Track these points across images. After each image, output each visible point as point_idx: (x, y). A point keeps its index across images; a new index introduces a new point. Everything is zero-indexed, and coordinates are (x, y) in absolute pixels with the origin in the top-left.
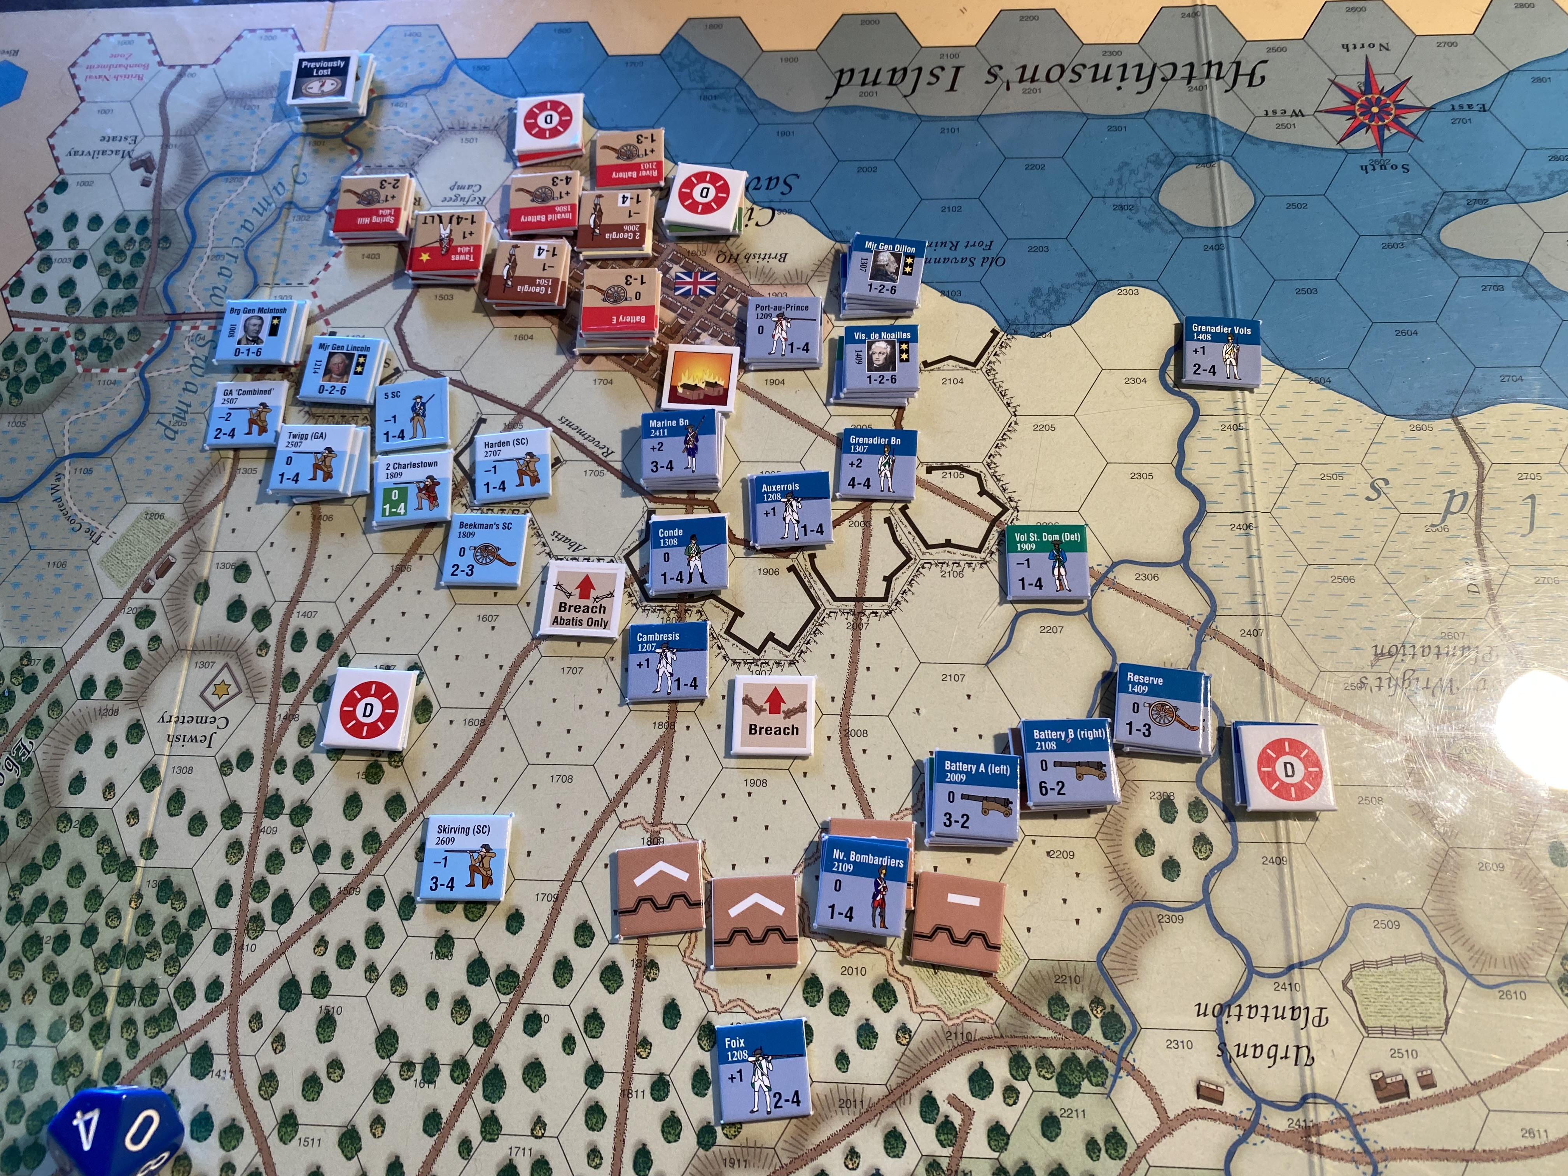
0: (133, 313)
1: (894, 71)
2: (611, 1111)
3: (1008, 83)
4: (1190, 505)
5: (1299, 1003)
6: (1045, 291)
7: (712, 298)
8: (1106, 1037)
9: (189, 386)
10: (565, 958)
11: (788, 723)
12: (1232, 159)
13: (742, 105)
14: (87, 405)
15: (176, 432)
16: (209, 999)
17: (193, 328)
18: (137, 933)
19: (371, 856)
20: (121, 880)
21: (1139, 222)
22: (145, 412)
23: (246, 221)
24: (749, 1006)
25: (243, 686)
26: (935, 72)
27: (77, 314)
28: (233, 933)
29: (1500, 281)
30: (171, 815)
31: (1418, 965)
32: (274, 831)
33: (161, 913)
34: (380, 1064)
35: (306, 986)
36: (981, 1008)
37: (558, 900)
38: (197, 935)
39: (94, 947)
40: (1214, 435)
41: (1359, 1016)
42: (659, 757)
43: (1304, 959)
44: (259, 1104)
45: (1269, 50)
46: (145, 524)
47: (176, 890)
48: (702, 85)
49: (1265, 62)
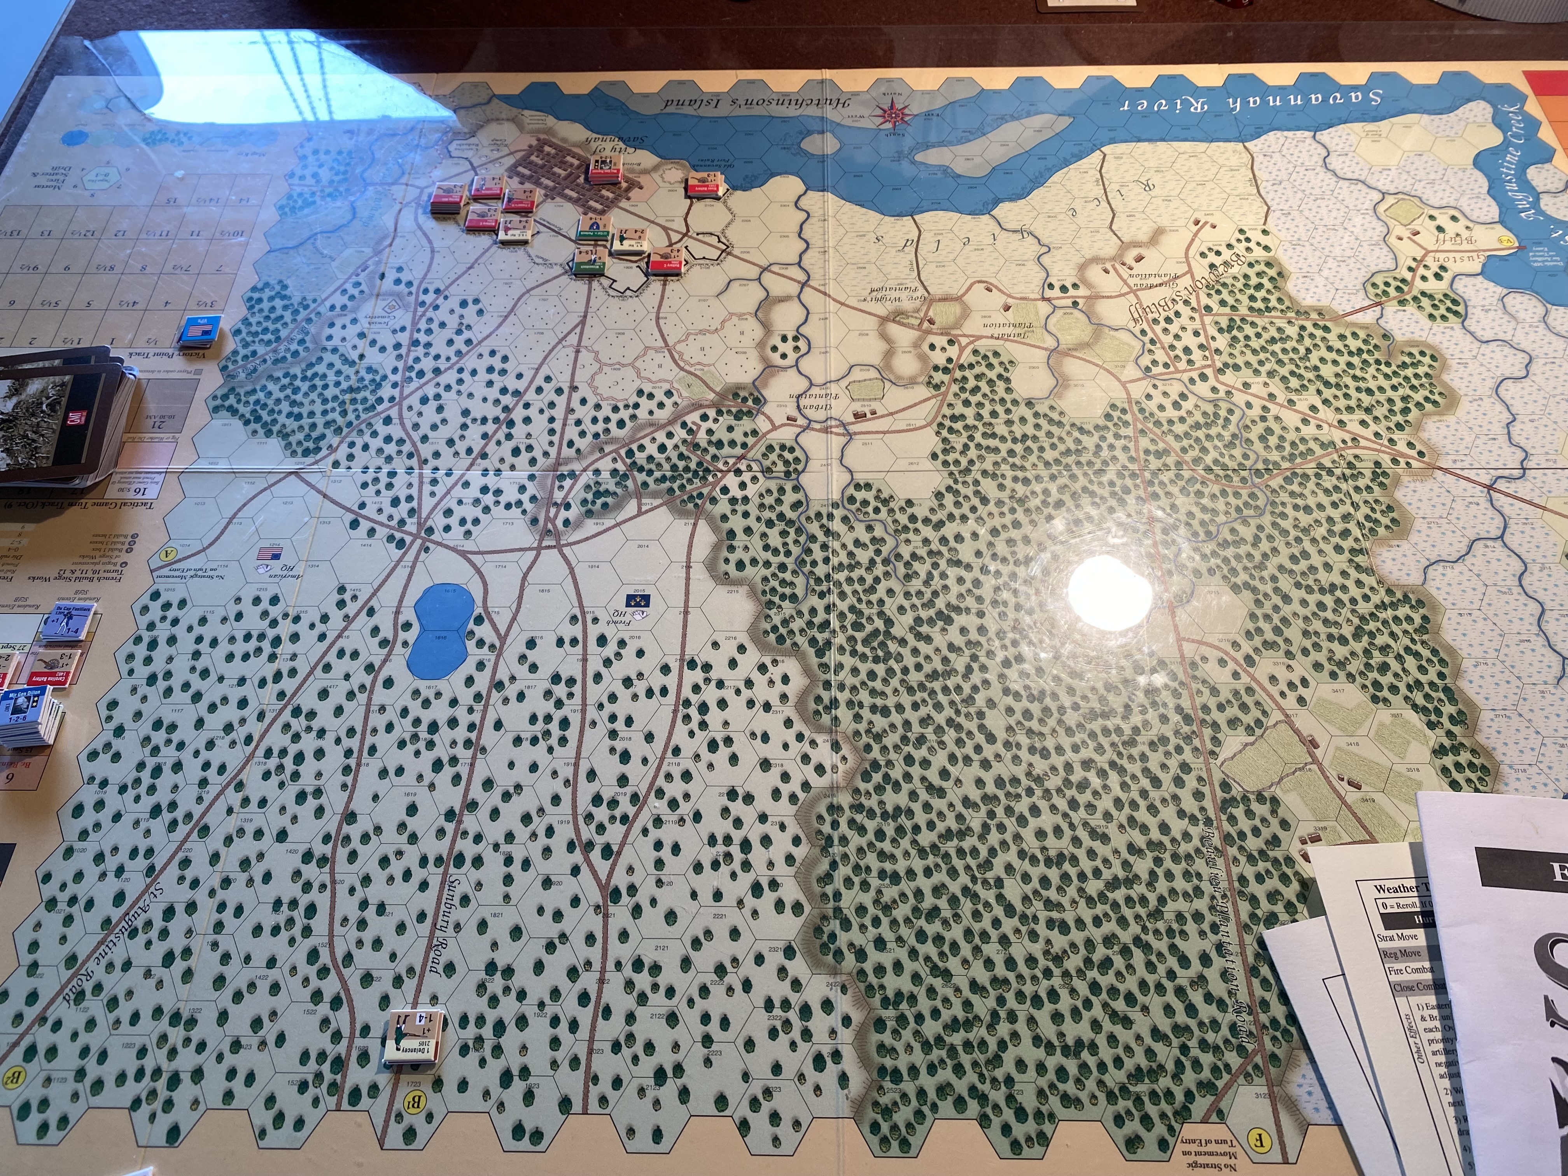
1: (691, 101)
2: (558, 431)
3: (740, 105)
4: (803, 246)
5: (829, 393)
8: (753, 404)
9: (373, 208)
10: (540, 386)
14: (326, 215)
15: (368, 224)
16: (390, 402)
18: (358, 383)
19: (459, 358)
20: (350, 367)
24: (615, 398)
25: (402, 306)
26: (709, 101)
28: (399, 382)
30: (371, 347)
31: (875, 381)
32: (416, 351)
33: (368, 377)
34: (463, 420)
35: (431, 397)
36: (706, 397)
37: (537, 370)
38: (384, 383)
39: (339, 388)
40: (815, 223)
41: (850, 396)
42: (580, 326)
43: (832, 381)
44: (413, 434)
45: (852, 95)
46: (355, 254)
47: (374, 370)
49: (850, 99)
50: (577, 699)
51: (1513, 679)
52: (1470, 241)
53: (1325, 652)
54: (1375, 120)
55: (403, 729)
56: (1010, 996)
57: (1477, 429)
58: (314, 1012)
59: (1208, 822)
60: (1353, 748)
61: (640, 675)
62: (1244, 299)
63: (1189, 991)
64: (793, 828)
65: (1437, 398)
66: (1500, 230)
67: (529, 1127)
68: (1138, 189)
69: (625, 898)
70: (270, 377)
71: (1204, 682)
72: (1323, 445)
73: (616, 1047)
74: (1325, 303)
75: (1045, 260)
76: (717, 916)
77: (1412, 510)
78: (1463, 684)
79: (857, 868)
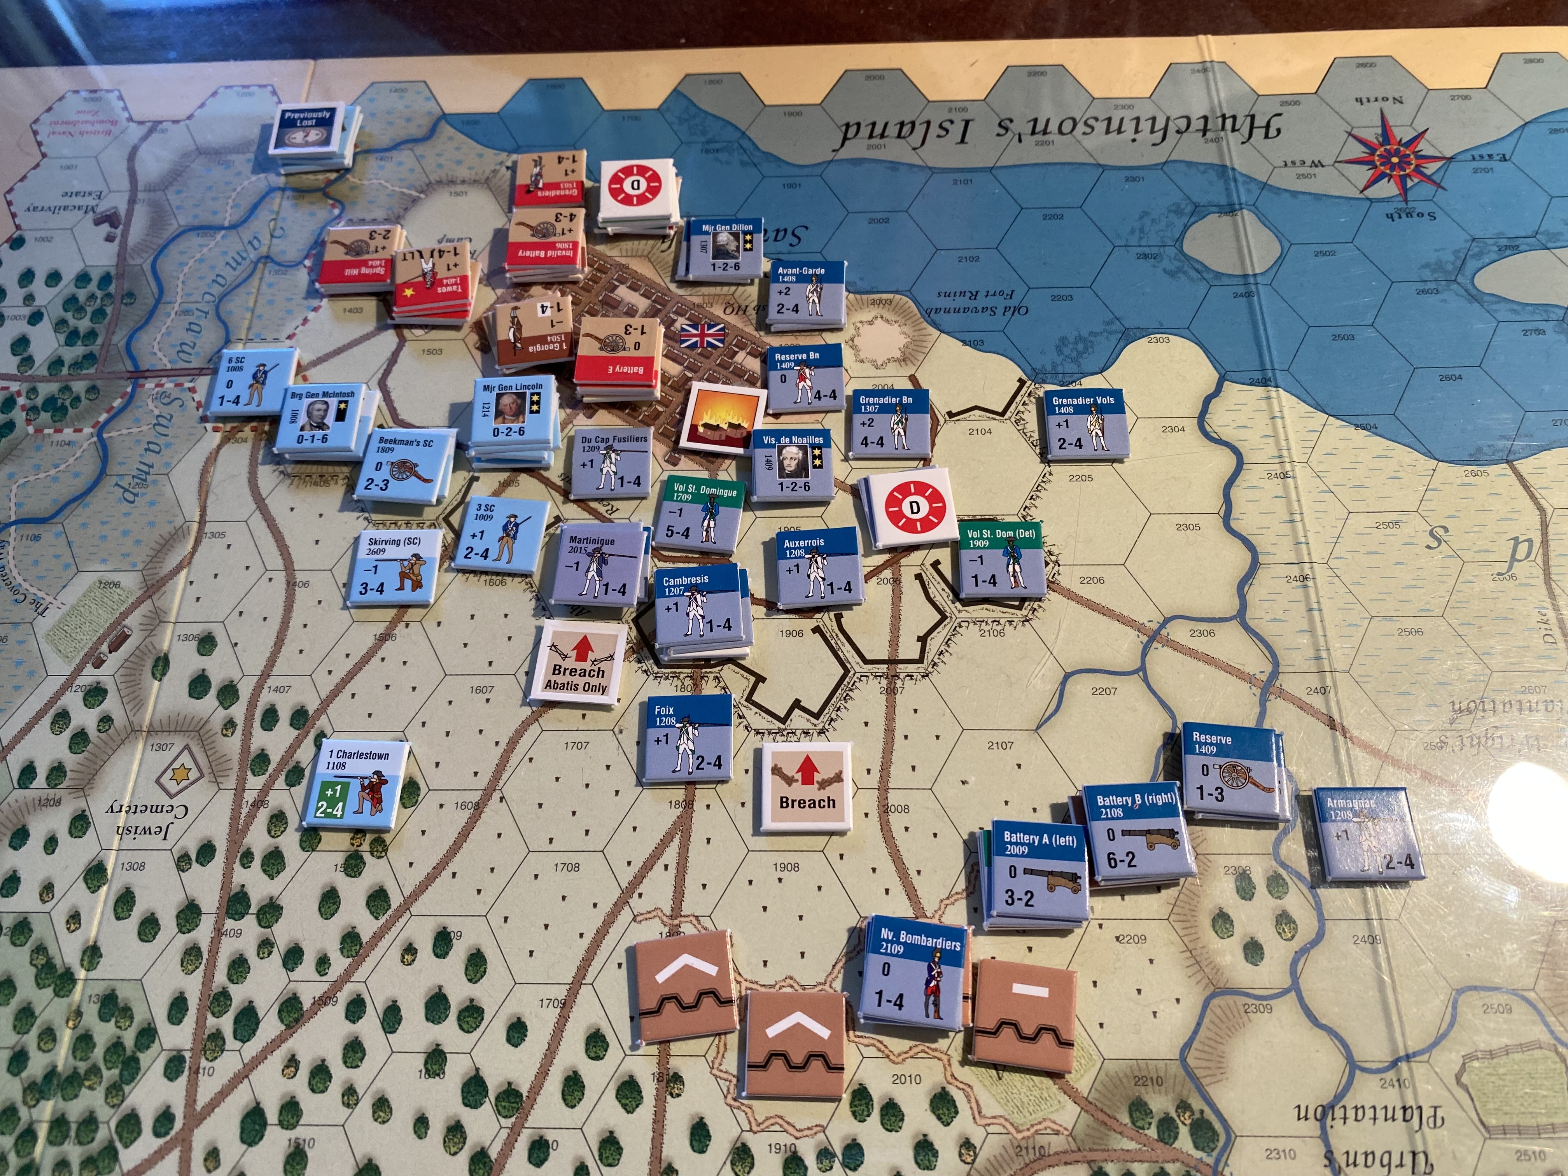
0: (92, 371)
1: (902, 124)
3: (1020, 135)
4: (1241, 557)
5: (1411, 1102)
6: (1072, 339)
7: (720, 351)
8: (1197, 1147)
9: (152, 446)
10: (575, 1073)
11: (823, 794)
12: (1255, 208)
13: (745, 158)
14: (37, 468)
15: (136, 495)
16: (157, 1134)
17: (157, 386)
18: (75, 1057)
19: (351, 960)
20: (57, 994)
21: (1165, 270)
22: (102, 474)
23: (218, 275)
24: (788, 1123)
25: (206, 770)
26: (944, 125)
27: (30, 373)
28: (187, 1055)
29: (1541, 326)
30: (118, 918)
31: (1537, 1053)
32: (238, 933)
33: (104, 1033)
35: (272, 1115)
36: (1053, 1117)
37: (566, 1005)
38: (144, 1058)
39: (24, 1075)
40: (1261, 483)
41: (1478, 1114)
42: (677, 840)
43: (1410, 1051)
45: (1283, 104)
46: (98, 593)
47: (121, 1005)
48: (703, 139)
49: (1280, 115)
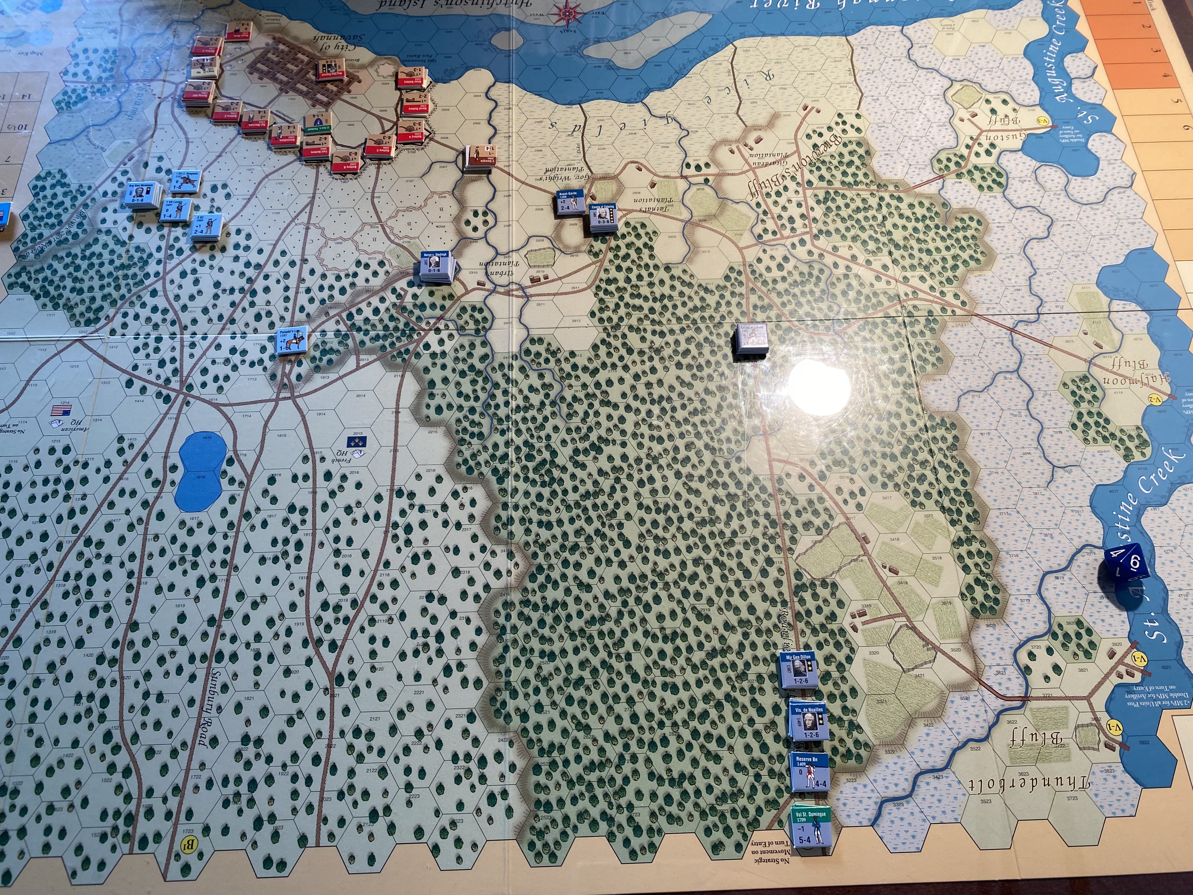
0: (113, 80)
2: (292, 298)
4: (491, 131)
5: (510, 261)
9: (137, 103)
10: (277, 260)
12: (517, 29)
14: (97, 109)
15: (133, 117)
16: (155, 277)
17: (137, 85)
18: (129, 261)
20: (121, 247)
22: (120, 112)
24: (337, 269)
27: (91, 81)
28: (163, 260)
30: (139, 229)
31: (548, 250)
32: (176, 231)
33: (137, 255)
34: (215, 291)
35: (189, 272)
37: (275, 246)
38: (150, 261)
39: (113, 265)
40: (502, 111)
41: (528, 263)
42: (310, 206)
43: (513, 250)
44: (175, 304)
46: (122, 146)
47: (141, 249)
50: (309, 525)
51: (1016, 484)
52: (1015, 121)
53: (879, 467)
54: (951, 15)
55: (174, 552)
56: (633, 743)
57: (1006, 282)
58: (109, 780)
59: (784, 603)
60: (895, 543)
61: (359, 504)
62: (838, 174)
63: (764, 733)
64: (476, 622)
65: (979, 256)
66: (1039, 112)
67: (275, 859)
68: (761, 78)
69: (347, 682)
70: (55, 257)
71: (788, 493)
72: (890, 298)
73: (341, 795)
74: (899, 177)
75: (684, 142)
76: (416, 693)
77: (953, 350)
78: (979, 489)
79: (523, 650)
